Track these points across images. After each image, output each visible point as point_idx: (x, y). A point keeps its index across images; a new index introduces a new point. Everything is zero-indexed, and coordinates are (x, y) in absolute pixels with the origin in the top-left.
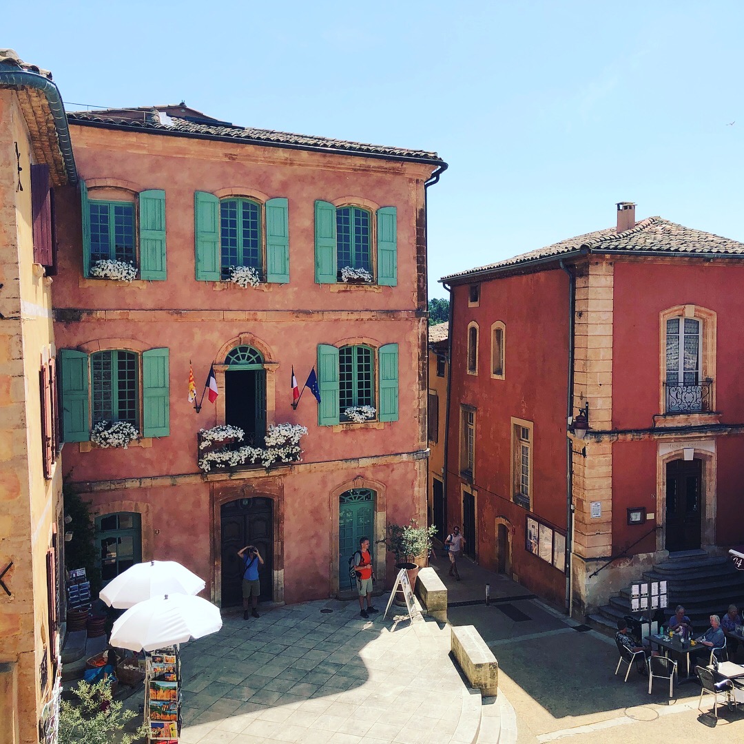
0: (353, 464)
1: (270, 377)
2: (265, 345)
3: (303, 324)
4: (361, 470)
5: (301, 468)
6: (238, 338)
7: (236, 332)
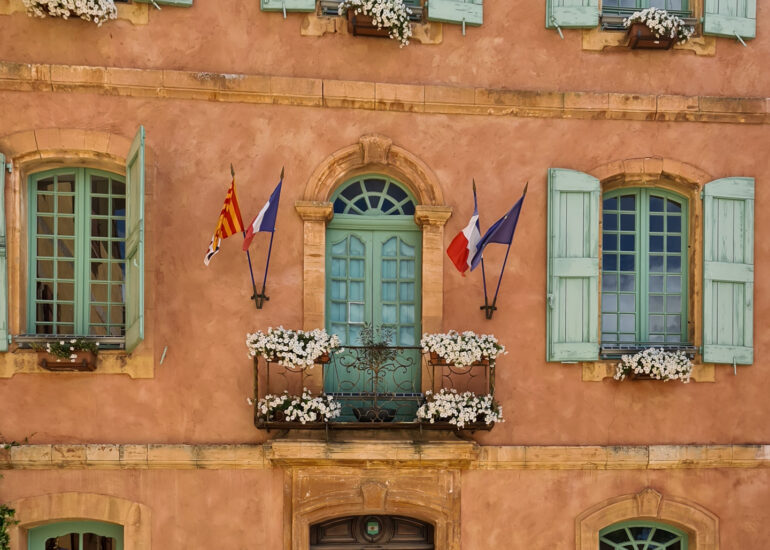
0: (634, 457)
1: (431, 240)
2: (421, 167)
3: (516, 122)
4: (653, 476)
5: (504, 454)
6: (356, 148)
7: (351, 132)
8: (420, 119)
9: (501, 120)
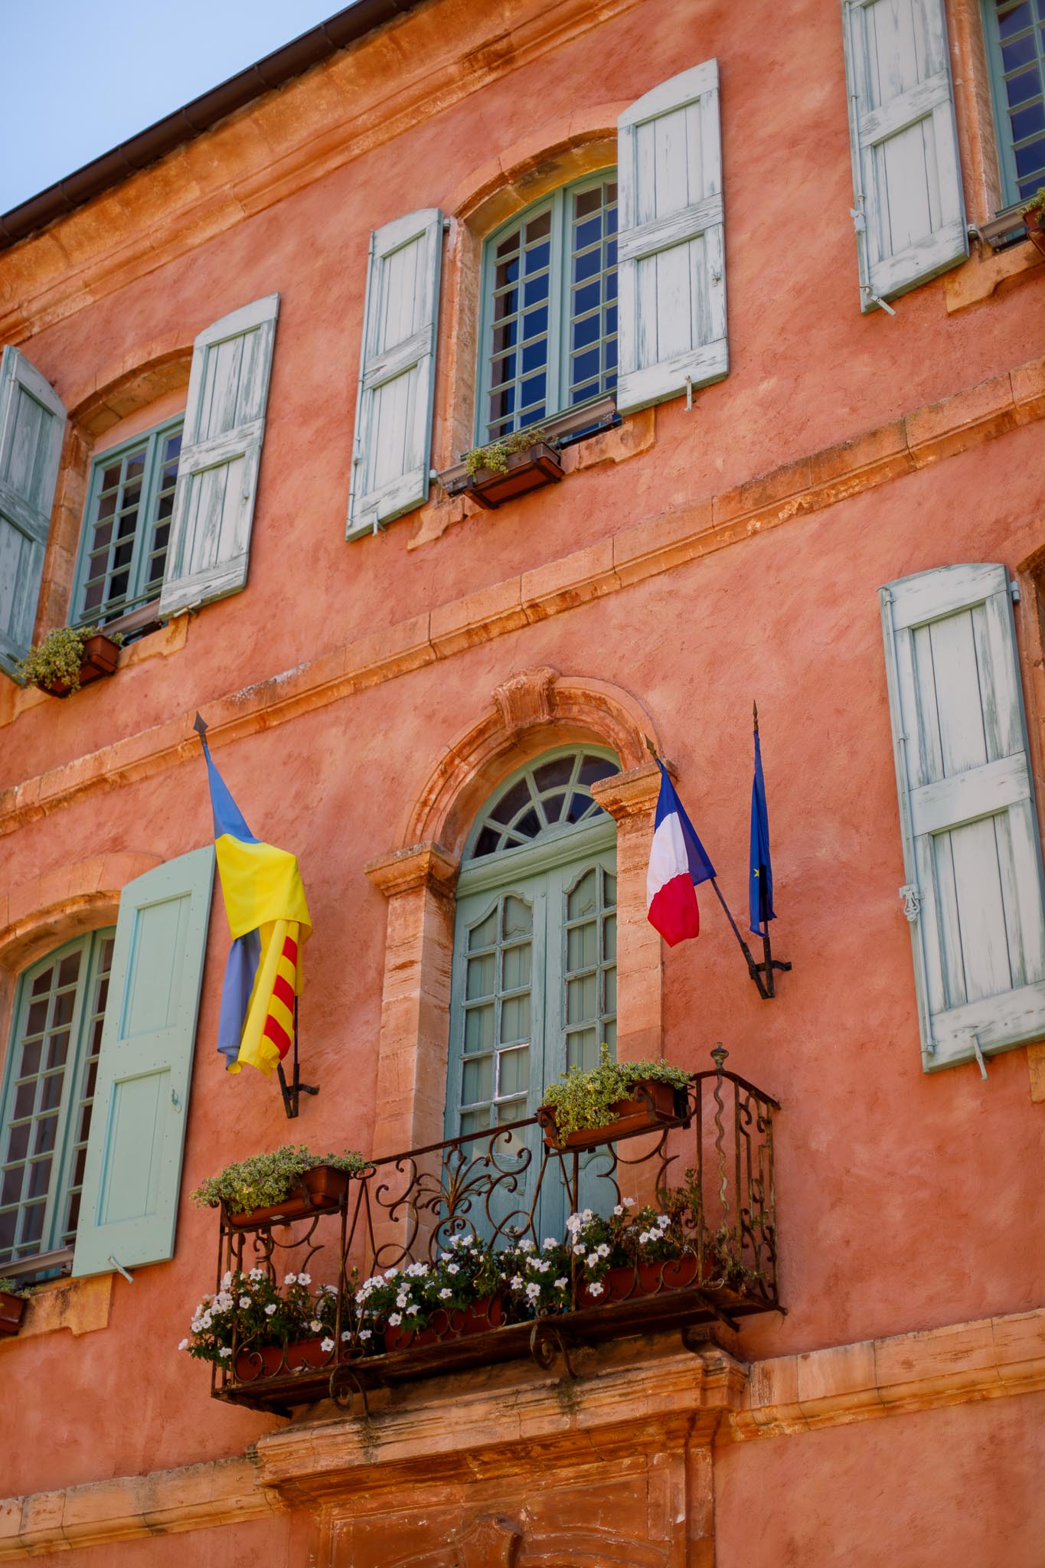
2: (615, 698)
6: (489, 714)
7: (482, 688)
8: (613, 604)
9: (779, 534)
